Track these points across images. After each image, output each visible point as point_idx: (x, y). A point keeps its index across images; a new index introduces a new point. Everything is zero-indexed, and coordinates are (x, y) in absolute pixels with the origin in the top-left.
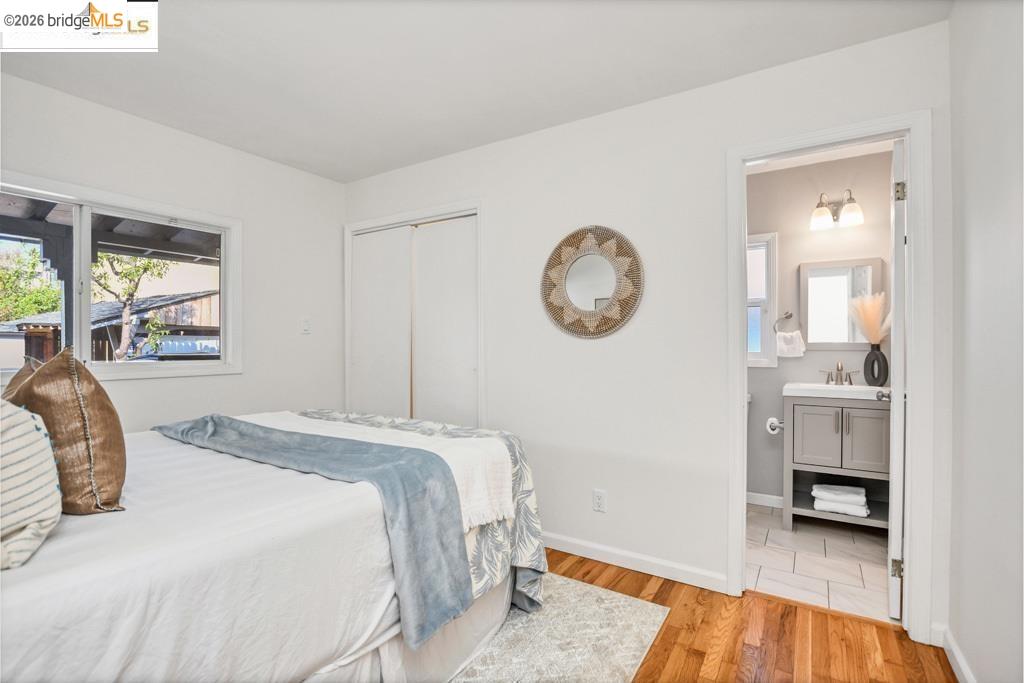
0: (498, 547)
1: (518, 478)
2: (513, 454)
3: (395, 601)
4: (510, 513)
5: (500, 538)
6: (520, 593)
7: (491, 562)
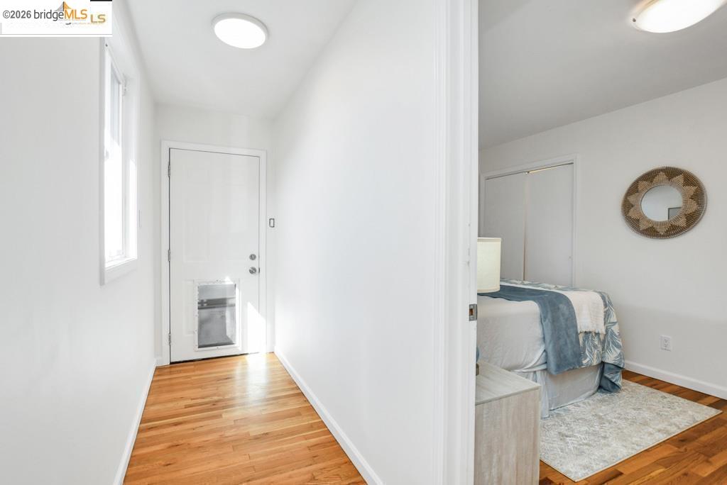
0: (595, 347)
1: (607, 315)
2: (604, 301)
3: (544, 354)
4: (602, 330)
5: (596, 343)
6: (606, 378)
7: (591, 352)
